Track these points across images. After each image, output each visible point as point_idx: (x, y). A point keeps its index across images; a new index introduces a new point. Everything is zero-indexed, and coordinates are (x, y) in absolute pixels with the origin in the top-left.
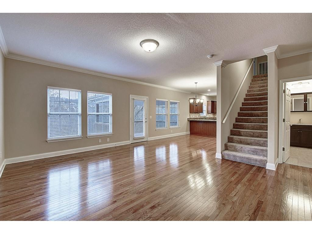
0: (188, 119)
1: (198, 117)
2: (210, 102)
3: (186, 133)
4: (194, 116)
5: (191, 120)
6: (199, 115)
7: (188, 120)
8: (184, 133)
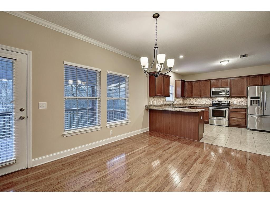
0: (145, 106)
1: (162, 103)
2: (180, 83)
3: (142, 131)
4: (156, 102)
5: (151, 108)
6: (164, 100)
7: (146, 109)
8: (139, 131)
